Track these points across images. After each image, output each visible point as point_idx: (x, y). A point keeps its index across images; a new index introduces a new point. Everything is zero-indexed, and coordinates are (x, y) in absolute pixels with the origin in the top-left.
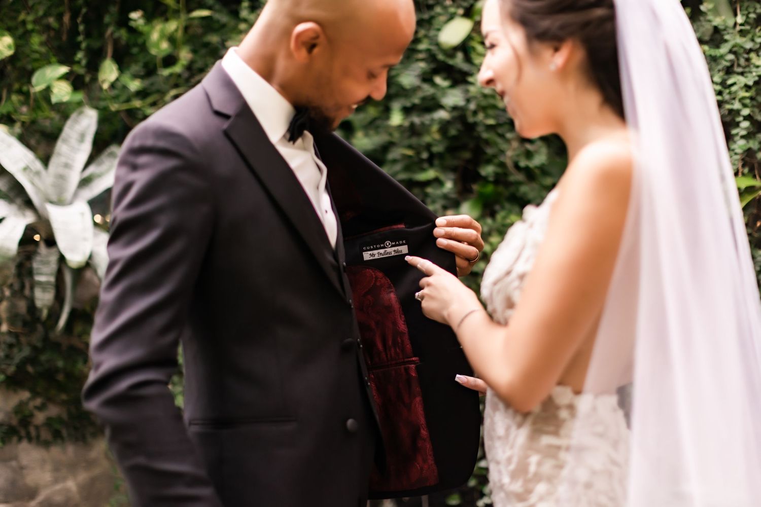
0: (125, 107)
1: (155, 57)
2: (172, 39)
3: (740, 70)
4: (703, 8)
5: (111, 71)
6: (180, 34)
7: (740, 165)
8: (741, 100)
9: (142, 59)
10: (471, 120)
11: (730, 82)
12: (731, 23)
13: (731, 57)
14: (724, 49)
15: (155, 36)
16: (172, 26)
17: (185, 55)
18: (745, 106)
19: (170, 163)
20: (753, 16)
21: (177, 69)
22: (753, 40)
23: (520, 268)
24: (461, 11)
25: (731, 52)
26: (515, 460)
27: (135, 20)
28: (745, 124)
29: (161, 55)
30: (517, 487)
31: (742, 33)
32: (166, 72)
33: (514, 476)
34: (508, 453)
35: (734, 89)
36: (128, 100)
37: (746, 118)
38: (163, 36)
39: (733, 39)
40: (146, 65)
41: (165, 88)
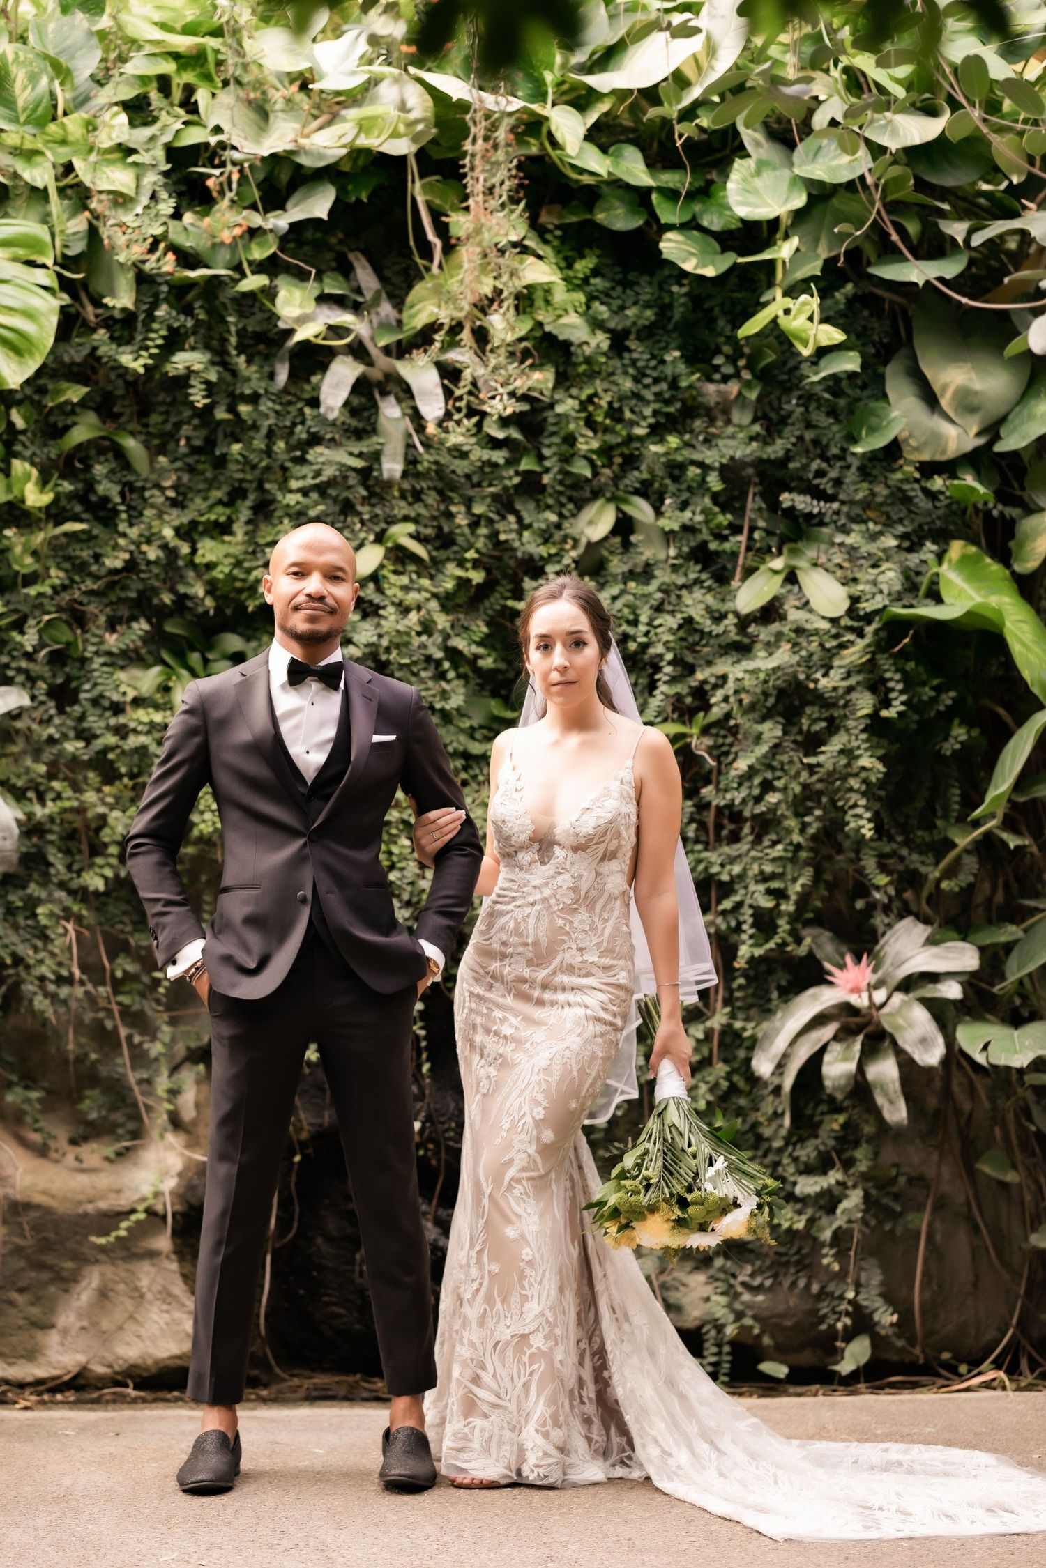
1: (16, 573)
2: (35, 553)
3: (670, 608)
4: (633, 539)
6: (45, 550)
7: (669, 709)
8: (666, 643)
11: (656, 623)
12: (662, 556)
13: (659, 595)
14: (653, 586)
15: (18, 550)
16: (39, 538)
17: (56, 575)
18: (668, 649)
20: (686, 549)
21: (46, 589)
22: (686, 575)
24: (372, 537)
25: (660, 590)
27: (9, 538)
28: (668, 669)
29: (24, 571)
31: (675, 568)
32: (32, 591)
35: (659, 630)
37: (670, 663)
38: (25, 550)
39: (663, 576)
41: (25, 608)
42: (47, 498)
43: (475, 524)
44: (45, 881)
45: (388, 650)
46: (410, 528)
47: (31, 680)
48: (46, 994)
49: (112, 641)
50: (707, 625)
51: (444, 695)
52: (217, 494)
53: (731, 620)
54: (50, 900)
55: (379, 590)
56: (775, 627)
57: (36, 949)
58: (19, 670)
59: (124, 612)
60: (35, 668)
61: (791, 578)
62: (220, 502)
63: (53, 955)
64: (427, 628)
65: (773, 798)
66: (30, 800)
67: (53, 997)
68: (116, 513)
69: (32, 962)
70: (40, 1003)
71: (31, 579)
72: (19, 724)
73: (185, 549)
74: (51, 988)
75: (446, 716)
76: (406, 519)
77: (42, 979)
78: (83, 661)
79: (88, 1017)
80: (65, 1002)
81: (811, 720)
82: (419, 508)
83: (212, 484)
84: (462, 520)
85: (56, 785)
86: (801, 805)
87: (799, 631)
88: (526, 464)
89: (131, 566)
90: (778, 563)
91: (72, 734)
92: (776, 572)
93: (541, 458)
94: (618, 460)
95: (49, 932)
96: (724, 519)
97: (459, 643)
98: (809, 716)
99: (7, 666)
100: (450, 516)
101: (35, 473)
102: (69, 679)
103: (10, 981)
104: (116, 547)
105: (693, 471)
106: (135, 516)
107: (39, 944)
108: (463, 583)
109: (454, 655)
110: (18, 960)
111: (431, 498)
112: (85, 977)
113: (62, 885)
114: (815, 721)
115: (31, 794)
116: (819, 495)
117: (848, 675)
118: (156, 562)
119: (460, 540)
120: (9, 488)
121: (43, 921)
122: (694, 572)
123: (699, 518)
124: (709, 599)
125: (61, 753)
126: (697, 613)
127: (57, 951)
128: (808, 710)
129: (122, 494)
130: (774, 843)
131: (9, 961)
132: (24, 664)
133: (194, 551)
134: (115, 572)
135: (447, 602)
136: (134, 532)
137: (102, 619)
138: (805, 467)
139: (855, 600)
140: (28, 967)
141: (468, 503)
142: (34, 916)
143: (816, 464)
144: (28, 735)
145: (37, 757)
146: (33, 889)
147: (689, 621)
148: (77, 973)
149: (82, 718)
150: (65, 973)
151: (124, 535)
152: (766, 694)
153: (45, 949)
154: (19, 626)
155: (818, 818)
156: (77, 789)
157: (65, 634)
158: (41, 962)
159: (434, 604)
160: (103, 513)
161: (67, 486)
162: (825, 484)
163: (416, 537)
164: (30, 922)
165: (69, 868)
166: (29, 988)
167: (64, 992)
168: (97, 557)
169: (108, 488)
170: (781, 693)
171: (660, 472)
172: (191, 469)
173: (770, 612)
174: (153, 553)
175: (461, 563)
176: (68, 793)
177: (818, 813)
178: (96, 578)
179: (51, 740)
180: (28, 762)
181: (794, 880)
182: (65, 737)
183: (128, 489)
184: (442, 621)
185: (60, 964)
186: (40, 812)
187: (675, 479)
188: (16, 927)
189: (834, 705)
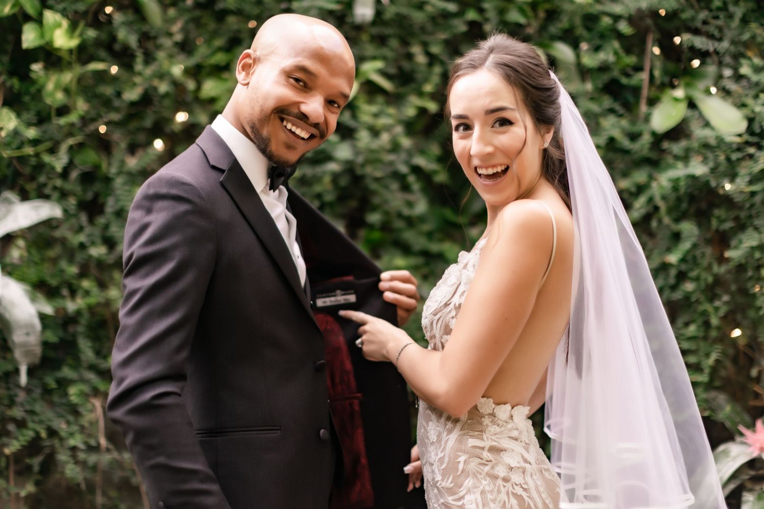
0: (16, 154)
1: (50, 107)
2: (67, 91)
5: (10, 119)
6: (74, 87)
9: (34, 108)
10: (359, 172)
12: (582, 90)
15: (50, 86)
16: (67, 77)
17: (82, 106)
19: (183, 207)
20: (600, 86)
21: (73, 118)
23: (456, 300)
26: (446, 460)
27: (35, 72)
29: (56, 105)
30: (448, 484)
32: (63, 121)
33: (445, 474)
34: (440, 455)
36: (19, 148)
38: (57, 86)
40: (38, 114)
41: (58, 136)
42: (74, 43)
43: (430, 64)
44: (77, 364)
45: (363, 165)
46: (379, 64)
47: (63, 195)
48: (77, 462)
49: (133, 163)
50: (626, 143)
51: (410, 204)
52: (219, 42)
53: (646, 139)
54: (83, 380)
55: (354, 116)
56: (683, 143)
57: (68, 423)
58: (55, 188)
59: (141, 138)
60: (68, 186)
61: (692, 104)
62: (220, 49)
63: (82, 428)
64: (395, 147)
65: (689, 286)
66: (63, 297)
67: (83, 464)
68: (133, 56)
69: (63, 434)
70: (72, 471)
71: (63, 111)
72: (57, 234)
73: (191, 85)
74: (82, 456)
75: (411, 222)
76: (374, 58)
77: (74, 449)
78: (108, 180)
79: (118, 475)
80: (94, 468)
81: (721, 219)
82: (386, 52)
83: (215, 34)
84: (421, 59)
85: (86, 284)
86: (712, 291)
87: (706, 146)
88: (472, 15)
89: (147, 99)
90: (679, 93)
91: (98, 240)
92: (676, 100)
93: (481, 11)
94: (542, 14)
95: (81, 410)
96: (631, 60)
97: (420, 161)
98: (718, 218)
99: (45, 185)
100: (410, 57)
101: (65, 23)
102: (96, 196)
103: (47, 451)
104: (135, 84)
105: (606, 21)
106: (149, 58)
107: (71, 418)
108: (422, 111)
109: (416, 170)
110: (52, 433)
111: (394, 43)
112: (111, 447)
113: (92, 368)
114: (721, 221)
115: (65, 292)
116: (711, 37)
117: (751, 183)
118: (167, 95)
119: (419, 76)
120: (42, 35)
121: (74, 399)
122: (607, 102)
123: (611, 58)
124: (624, 123)
125: (90, 257)
126: (617, 134)
127: (86, 424)
128: (717, 212)
129: (140, 41)
130: (687, 324)
131: (44, 434)
132: (58, 182)
133: (199, 88)
134: (133, 104)
135: (410, 127)
136: (149, 71)
137: (123, 145)
138: (693, 19)
139: (751, 120)
140: (61, 439)
141: (425, 45)
142: (66, 395)
143: (703, 15)
144: (63, 241)
145: (71, 260)
146: (67, 372)
147: (612, 140)
148: (103, 442)
149: (106, 227)
150: (93, 443)
151: (140, 74)
152: (679, 200)
153: (76, 422)
154: (53, 151)
155: (726, 303)
156: (102, 285)
157: (91, 157)
158: (72, 434)
159: (399, 129)
160: (124, 57)
161: (91, 33)
162: (711, 29)
163: (383, 73)
164: (64, 401)
165: (98, 353)
166: (63, 457)
167: (92, 459)
168: (119, 94)
169: (127, 36)
170: (692, 198)
171: (578, 21)
172: (197, 21)
173: (678, 132)
174: (163, 88)
175: (421, 94)
176: (95, 290)
177: (726, 298)
178: (117, 110)
179: (82, 246)
180: (63, 264)
181: (707, 355)
182: (93, 243)
183: (146, 38)
184: (406, 142)
185: (90, 436)
186: (71, 306)
187: (589, 29)
188: (52, 404)
189: (741, 208)
